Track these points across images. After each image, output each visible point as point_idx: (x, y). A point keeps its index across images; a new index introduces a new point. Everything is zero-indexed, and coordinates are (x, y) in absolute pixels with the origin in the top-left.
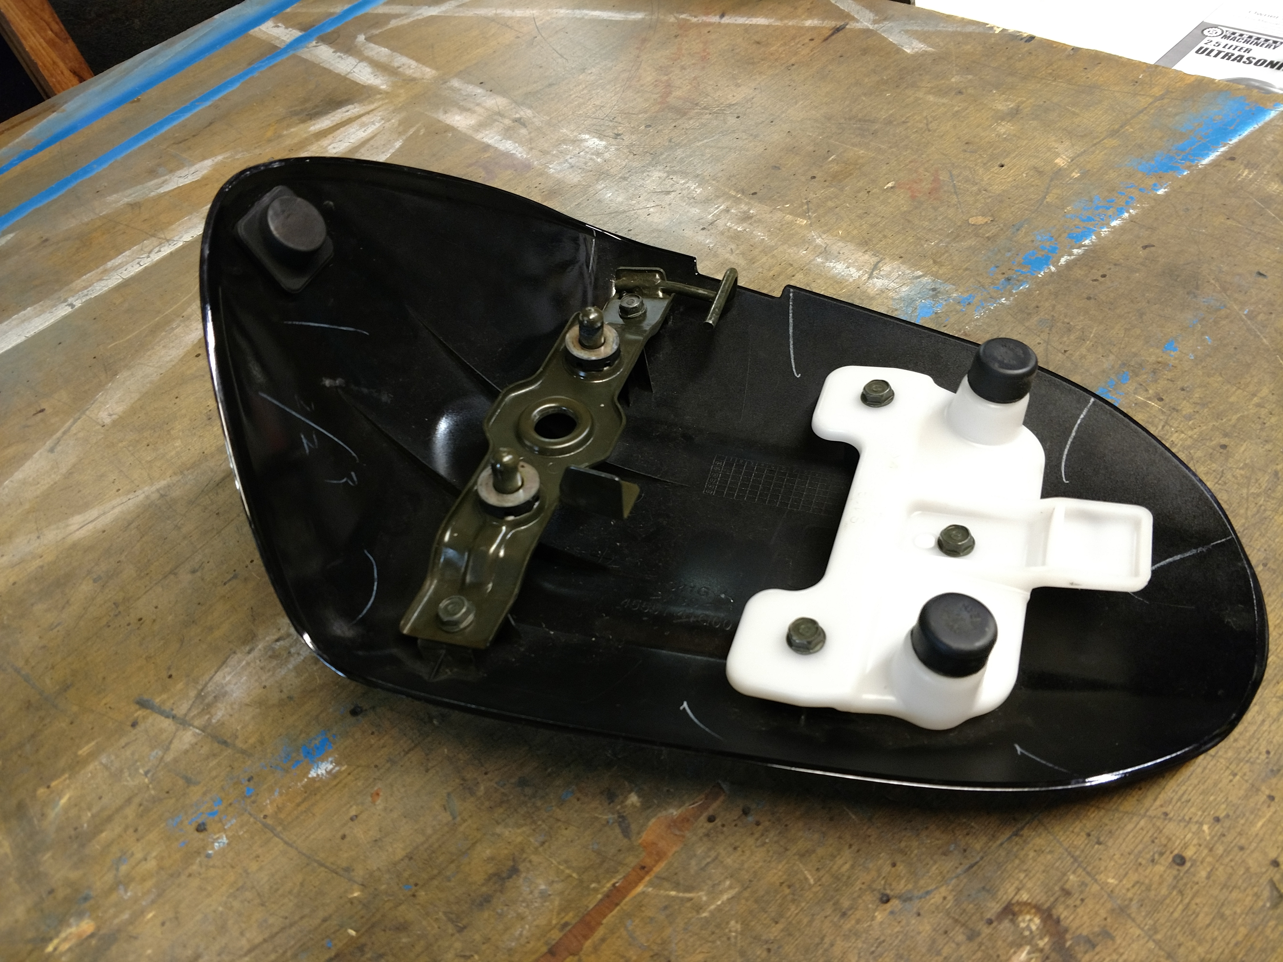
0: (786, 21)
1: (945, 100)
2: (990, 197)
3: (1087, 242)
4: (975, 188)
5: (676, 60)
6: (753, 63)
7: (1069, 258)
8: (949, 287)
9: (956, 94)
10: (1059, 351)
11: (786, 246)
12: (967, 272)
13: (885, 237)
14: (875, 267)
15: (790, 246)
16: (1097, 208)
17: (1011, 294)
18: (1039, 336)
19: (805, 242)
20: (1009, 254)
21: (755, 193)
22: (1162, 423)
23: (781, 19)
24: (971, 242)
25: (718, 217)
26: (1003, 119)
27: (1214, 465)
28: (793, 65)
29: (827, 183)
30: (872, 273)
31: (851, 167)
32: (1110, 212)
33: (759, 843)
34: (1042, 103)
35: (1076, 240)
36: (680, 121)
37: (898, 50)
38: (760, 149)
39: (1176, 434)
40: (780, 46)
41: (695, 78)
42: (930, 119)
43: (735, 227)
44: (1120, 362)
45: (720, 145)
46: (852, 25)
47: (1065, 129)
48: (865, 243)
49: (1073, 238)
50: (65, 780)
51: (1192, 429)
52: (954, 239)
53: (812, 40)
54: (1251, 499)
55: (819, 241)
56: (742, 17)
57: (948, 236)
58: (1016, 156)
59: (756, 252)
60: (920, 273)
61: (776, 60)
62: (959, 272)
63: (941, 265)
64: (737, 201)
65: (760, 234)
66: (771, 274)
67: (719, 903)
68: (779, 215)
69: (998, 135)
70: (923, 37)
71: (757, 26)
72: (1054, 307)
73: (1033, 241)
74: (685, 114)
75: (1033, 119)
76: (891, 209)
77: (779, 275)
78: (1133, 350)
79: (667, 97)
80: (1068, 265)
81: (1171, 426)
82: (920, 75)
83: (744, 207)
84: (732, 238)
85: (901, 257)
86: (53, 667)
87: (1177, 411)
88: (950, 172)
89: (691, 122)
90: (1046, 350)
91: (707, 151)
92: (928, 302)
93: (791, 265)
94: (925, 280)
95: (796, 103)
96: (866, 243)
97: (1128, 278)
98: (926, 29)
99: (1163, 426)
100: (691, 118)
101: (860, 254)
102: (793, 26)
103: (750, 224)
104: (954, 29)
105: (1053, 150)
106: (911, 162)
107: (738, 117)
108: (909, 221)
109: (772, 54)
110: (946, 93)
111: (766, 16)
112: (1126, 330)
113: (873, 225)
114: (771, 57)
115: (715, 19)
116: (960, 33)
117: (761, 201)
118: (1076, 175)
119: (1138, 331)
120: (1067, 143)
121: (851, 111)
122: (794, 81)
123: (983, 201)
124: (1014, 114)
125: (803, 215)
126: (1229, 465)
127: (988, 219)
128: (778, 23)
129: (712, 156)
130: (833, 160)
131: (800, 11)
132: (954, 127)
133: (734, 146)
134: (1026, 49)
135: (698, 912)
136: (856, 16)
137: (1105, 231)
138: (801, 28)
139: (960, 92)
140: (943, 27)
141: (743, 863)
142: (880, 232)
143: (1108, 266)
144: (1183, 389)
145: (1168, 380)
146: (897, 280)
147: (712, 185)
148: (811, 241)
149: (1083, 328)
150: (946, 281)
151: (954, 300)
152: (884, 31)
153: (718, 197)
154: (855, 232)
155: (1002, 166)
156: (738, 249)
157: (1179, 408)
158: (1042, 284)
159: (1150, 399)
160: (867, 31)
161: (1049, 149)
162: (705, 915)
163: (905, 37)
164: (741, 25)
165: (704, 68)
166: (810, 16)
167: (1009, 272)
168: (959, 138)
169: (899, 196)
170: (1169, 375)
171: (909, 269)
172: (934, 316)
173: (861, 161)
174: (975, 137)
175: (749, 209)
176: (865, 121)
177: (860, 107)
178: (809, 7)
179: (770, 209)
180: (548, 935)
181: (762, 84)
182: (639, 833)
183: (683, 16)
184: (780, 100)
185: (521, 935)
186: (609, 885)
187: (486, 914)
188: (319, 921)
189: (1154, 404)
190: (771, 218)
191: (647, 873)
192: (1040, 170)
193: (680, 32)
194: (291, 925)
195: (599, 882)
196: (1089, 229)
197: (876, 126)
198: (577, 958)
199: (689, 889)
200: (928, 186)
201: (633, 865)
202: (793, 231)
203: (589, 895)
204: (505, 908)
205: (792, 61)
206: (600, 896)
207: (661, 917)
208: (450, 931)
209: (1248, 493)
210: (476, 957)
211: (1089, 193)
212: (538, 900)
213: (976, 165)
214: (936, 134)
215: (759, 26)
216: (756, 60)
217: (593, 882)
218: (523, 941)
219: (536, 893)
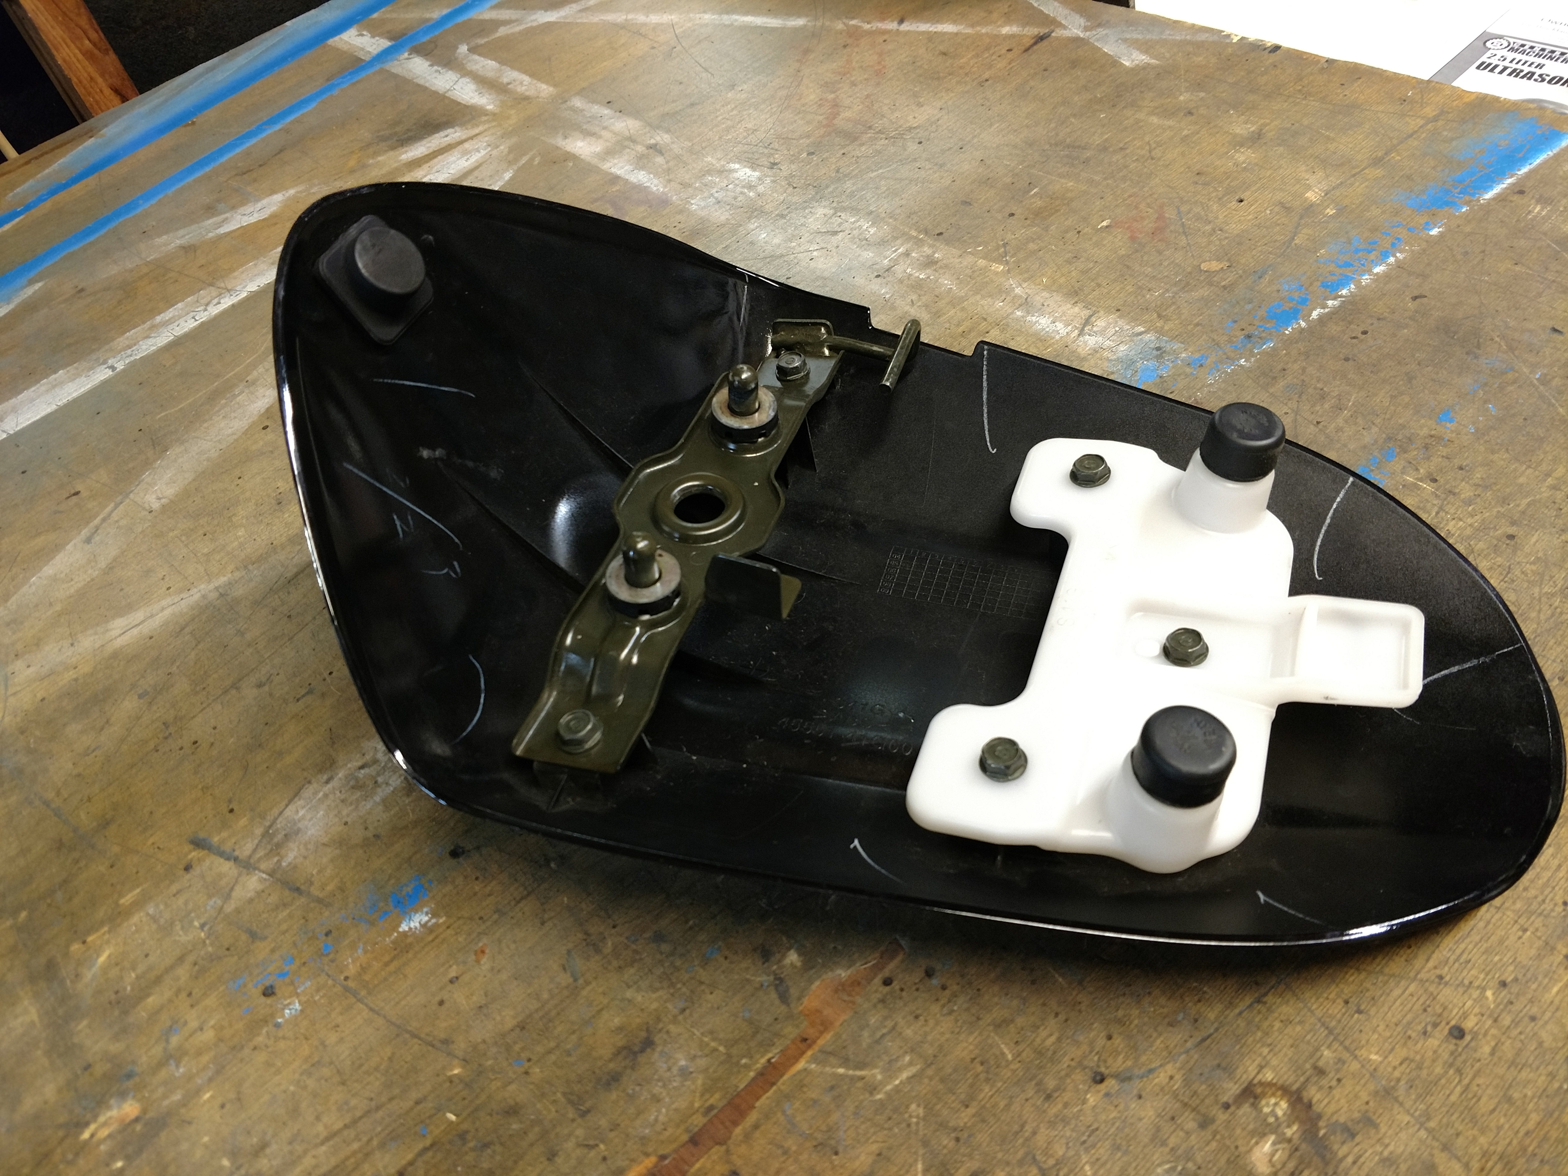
0: (979, 28)
1: (1170, 123)
2: (1226, 238)
3: (1344, 292)
4: (1208, 228)
5: (844, 75)
6: (938, 79)
7: (1322, 311)
8: (1176, 346)
9: (1185, 115)
10: (1310, 422)
11: (978, 297)
12: (1199, 328)
13: (1099, 285)
14: (1087, 322)
15: (983, 297)
16: (1357, 251)
17: (1252, 355)
18: (1286, 404)
19: (1002, 292)
20: (1249, 307)
21: (941, 234)
22: (1436, 509)
23: (973, 26)
24: (1204, 292)
25: (896, 262)
26: (1242, 146)
27: (1499, 559)
28: (987, 80)
29: (1028, 222)
30: (1083, 329)
31: (1057, 203)
32: (1372, 256)
33: (945, 1011)
34: (1289, 125)
35: (1332, 289)
36: (850, 148)
37: (1115, 63)
38: (947, 181)
39: (1454, 522)
40: (971, 58)
41: (868, 96)
42: (1154, 146)
43: (917, 274)
44: (1384, 436)
45: (898, 176)
46: (1059, 33)
47: (1317, 157)
48: (1074, 294)
49: (1328, 287)
50: (104, 934)
51: (1472, 516)
52: (1183, 288)
53: (1010, 50)
54: (1544, 599)
55: (1018, 291)
56: (926, 23)
57: (1176, 284)
58: (1259, 189)
59: (942, 304)
60: (1141, 329)
61: (967, 74)
62: (1189, 328)
63: (1167, 319)
64: (919, 243)
65: (947, 282)
66: (961, 329)
67: (897, 1082)
68: (970, 259)
69: (1236, 165)
70: (1145, 47)
71: (943, 34)
72: (1304, 370)
73: (1278, 291)
74: (856, 139)
75: (1279, 145)
76: (1107, 253)
77: (970, 331)
78: (1400, 421)
79: (834, 118)
80: (1321, 319)
81: (1447, 513)
82: (1142, 92)
83: (927, 250)
84: (913, 287)
85: (1118, 310)
86: (89, 800)
87: (1454, 494)
88: (1178, 208)
89: (863, 148)
90: (1295, 421)
91: (883, 183)
92: (1151, 364)
93: (985, 320)
94: (1147, 337)
95: (991, 125)
96: (1076, 293)
97: (1394, 335)
98: (1149, 37)
99: (1437, 513)
100: (863, 144)
101: (1069, 306)
102: (987, 34)
103: (935, 270)
104: (1183, 37)
105: (1303, 182)
106: (1130, 196)
107: (920, 143)
108: (1128, 267)
109: (961, 68)
110: (1173, 113)
111: (955, 22)
112: (1392, 397)
113: (1084, 272)
114: (961, 71)
115: (892, 26)
116: (1189, 43)
117: (948, 242)
118: (1331, 211)
119: (1407, 399)
120: (1320, 174)
121: (1057, 135)
122: (988, 100)
123: (1218, 243)
124: (1256, 139)
125: (999, 260)
126: (1518, 560)
127: (1224, 264)
128: (969, 31)
129: (888, 189)
130: (1035, 194)
131: (995, 15)
132: (1183, 154)
133: (916, 176)
134: (1270, 61)
135: (871, 1093)
136: (1063, 22)
137: (1366, 279)
138: (997, 36)
139: (1190, 113)
140: (1170, 35)
141: (926, 1034)
142: (1093, 280)
143: (1369, 321)
144: (1461, 468)
145: (1443, 457)
146: (1114, 338)
147: (888, 224)
148: (1009, 291)
149: (1339, 395)
150: (1173, 338)
151: (1182, 361)
152: (1098, 40)
153: (896, 238)
154: (1063, 280)
155: (1241, 201)
156: (919, 300)
157: (1457, 491)
158: (1289, 342)
159: (1421, 480)
160: (1077, 40)
161: (1298, 181)
162: (879, 1096)
163: (1123, 47)
164: (923, 33)
165: (878, 84)
166: (1008, 22)
167: (1250, 328)
168: (1188, 168)
169: (1115, 237)
170: (1444, 451)
171: (1128, 324)
172: (1158, 380)
173: (1069, 195)
174: (1207, 166)
175: (934, 253)
176: (1075, 147)
177: (1068, 130)
178: (1006, 10)
179: (959, 253)
180: (690, 1121)
181: (950, 103)
182: (799, 999)
183: (853, 22)
184: (971, 123)
185: (656, 1120)
186: (763, 1060)
187: (614, 1096)
188: (411, 1103)
189: (1426, 486)
190: (961, 263)
191: (809, 1047)
192: (1287, 205)
193: (850, 41)
194: (378, 1108)
195: (751, 1057)
196: (1347, 276)
197: (1088, 154)
198: (724, 1148)
199: (861, 1066)
200: (1151, 225)
201: (792, 1036)
202: (987, 279)
203: (739, 1072)
204: (637, 1088)
205: (986, 76)
206: (752, 1074)
207: (827, 1099)
208: (571, 1115)
209: (1540, 592)
210: (602, 1146)
211: (1347, 233)
212: (678, 1079)
213: (1209, 200)
214: (1161, 163)
215: (946, 33)
216: (941, 75)
217: (744, 1057)
218: (659, 1127)
219: (675, 1070)
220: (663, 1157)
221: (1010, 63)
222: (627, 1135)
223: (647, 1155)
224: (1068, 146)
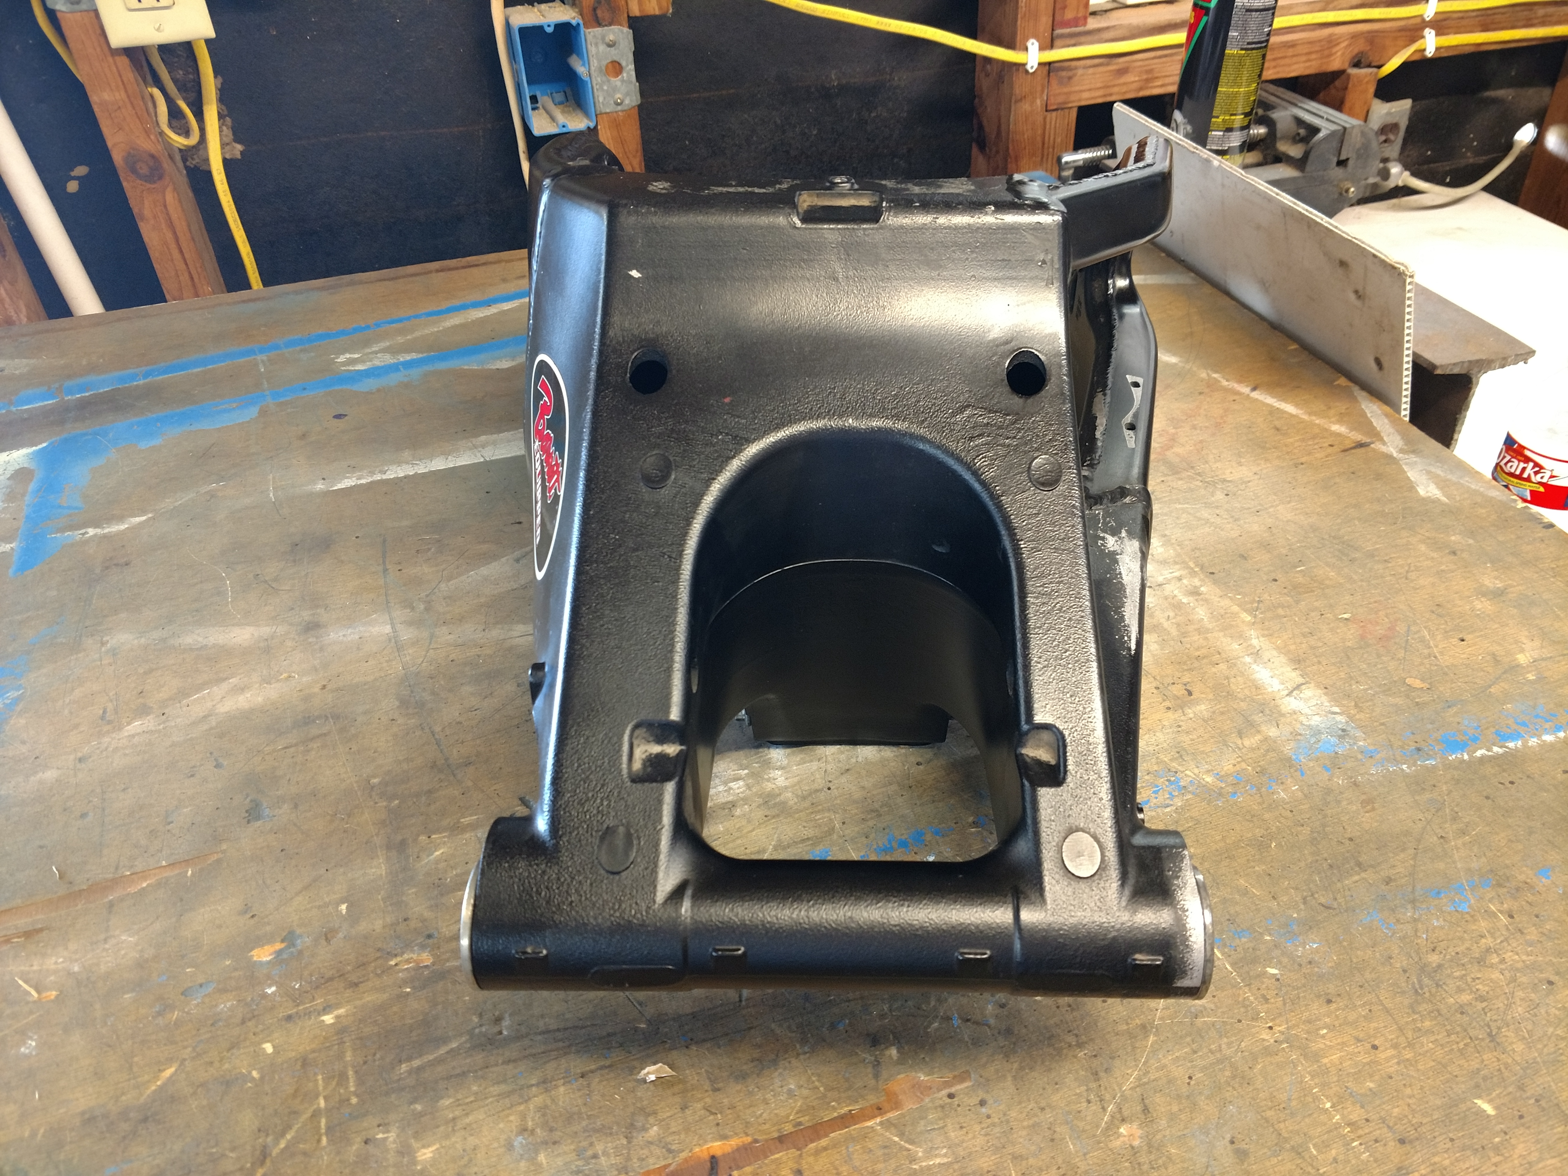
0: (1314, 418)
1: (1435, 555)
2: (1436, 665)
3: (1511, 745)
4: (1426, 651)
5: (1190, 417)
6: (1263, 448)
7: (1486, 752)
8: (1359, 734)
9: (1449, 553)
10: (1436, 834)
11: (1221, 634)
12: (1382, 727)
13: (1319, 663)
14: (1298, 687)
15: (1225, 636)
16: (1537, 716)
17: (1415, 764)
18: (1424, 813)
19: (1240, 636)
20: (1430, 726)
21: (1213, 573)
22: (1502, 938)
23: (1310, 414)
24: (1399, 701)
25: (1168, 582)
26: (1484, 595)
27: (1533, 995)
28: (1302, 464)
29: (1286, 591)
30: (1292, 692)
31: (1315, 585)
32: (1547, 726)
33: (983, 1132)
34: (1530, 594)
35: (1502, 737)
36: (1170, 478)
37: (1411, 487)
38: (1234, 534)
39: (1511, 954)
40: (1297, 441)
41: (1201, 442)
42: (1412, 568)
43: (1181, 598)
44: (1489, 868)
45: (1198, 514)
46: (1377, 446)
47: (1540, 629)
48: (1297, 661)
49: (1500, 735)
50: (444, 837)
51: (1528, 955)
52: (1384, 691)
53: (1331, 446)
54: (1553, 1039)
55: (1255, 642)
56: (1273, 397)
57: (1380, 686)
58: (1481, 636)
59: (1191, 628)
60: (1337, 710)
61: (1288, 453)
62: (1375, 724)
63: (1361, 710)
64: (1193, 573)
65: (1201, 613)
66: (1197, 654)
67: (931, 1163)
68: (1226, 602)
69: (1473, 610)
70: (1442, 484)
71: (1284, 412)
72: (1450, 792)
73: (1459, 723)
74: (1177, 473)
75: (1514, 607)
76: (1337, 640)
77: (1204, 657)
78: (1507, 862)
79: (1167, 449)
80: (1482, 759)
81: (1509, 944)
82: (1423, 521)
83: (1196, 582)
84: (1174, 606)
85: (1326, 688)
86: (462, 742)
87: (1522, 933)
88: (1409, 627)
89: (1180, 482)
90: (1424, 828)
91: (1184, 515)
92: (1333, 740)
93: (1220, 654)
94: (1339, 718)
95: (1289, 502)
96: (1299, 662)
97: (1535, 794)
98: (1449, 477)
99: (1502, 942)
100: (1181, 479)
101: (1289, 669)
102: (1319, 425)
103: (1197, 600)
104: (1477, 488)
105: (1520, 644)
106: (1375, 602)
107: (1227, 495)
108: (1348, 658)
109: (1286, 446)
110: (1440, 548)
111: (1297, 405)
112: (1510, 841)
113: (1313, 648)
114: (1284, 448)
115: (1245, 389)
116: (1481, 494)
117: (1215, 582)
118: (1531, 677)
119: (1520, 847)
120: (1537, 643)
121: (1339, 530)
122: (1296, 480)
123: (1428, 666)
124: (1497, 595)
125: (1250, 612)
126: (1547, 1001)
127: (1425, 685)
128: (1305, 417)
129: (1187, 522)
130: (1301, 571)
131: (1332, 412)
132: (1433, 584)
133: (1212, 520)
134: (1540, 535)
135: (910, 1162)
136: (1385, 439)
137: (1533, 742)
138: (1326, 430)
139: (1454, 553)
140: (1467, 481)
141: (963, 1142)
142: (1316, 657)
143: (1520, 775)
144: (1537, 916)
145: (1527, 902)
146: (1313, 708)
147: (1175, 550)
148: (1246, 639)
149: (1468, 823)
150: (1360, 727)
151: (1358, 747)
152: (1406, 464)
153: (1176, 563)
154: (1293, 647)
155: (1463, 640)
156: (1174, 618)
157: (1525, 931)
158: (1448, 766)
159: (1501, 912)
160: (1389, 457)
161: (1517, 642)
162: (914, 1167)
163: (1424, 477)
164: (1268, 405)
165: (1213, 435)
166: (1340, 422)
167: (1422, 743)
168: (1433, 597)
169: (1349, 630)
170: (1530, 897)
171: (1329, 702)
172: (1333, 754)
173: (1327, 582)
174: (1448, 602)
175: (1201, 586)
176: (1349, 545)
177: (1349, 529)
178: (1343, 411)
179: (1221, 594)
180: (783, 1126)
181: (1265, 471)
182: (886, 1080)
183: (1215, 375)
184: (1275, 494)
185: (761, 1115)
186: (846, 1109)
187: (739, 1087)
188: (605, 1033)
189: (1504, 919)
190: (1219, 602)
191: (881, 1114)
192: (1498, 658)
193: (1206, 390)
194: (583, 1027)
195: (839, 1104)
196: (1519, 733)
197: (1357, 555)
198: (799, 1152)
199: (912, 1142)
200: (1381, 632)
201: (872, 1102)
202: (1234, 623)
203: (827, 1109)
204: (756, 1090)
205: (1303, 460)
206: (836, 1114)
207: (880, 1152)
208: (706, 1088)
209: (1552, 1033)
210: (719, 1116)
211: (1536, 699)
212: (785, 1095)
213: (1437, 629)
214: (1412, 585)
215: (1286, 412)
216: (1267, 445)
217: (834, 1101)
218: (761, 1120)
219: (785, 1089)
220: (756, 1141)
221: (1327, 457)
222: (739, 1116)
223: (747, 1135)
224: (1343, 543)
